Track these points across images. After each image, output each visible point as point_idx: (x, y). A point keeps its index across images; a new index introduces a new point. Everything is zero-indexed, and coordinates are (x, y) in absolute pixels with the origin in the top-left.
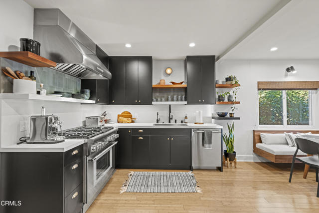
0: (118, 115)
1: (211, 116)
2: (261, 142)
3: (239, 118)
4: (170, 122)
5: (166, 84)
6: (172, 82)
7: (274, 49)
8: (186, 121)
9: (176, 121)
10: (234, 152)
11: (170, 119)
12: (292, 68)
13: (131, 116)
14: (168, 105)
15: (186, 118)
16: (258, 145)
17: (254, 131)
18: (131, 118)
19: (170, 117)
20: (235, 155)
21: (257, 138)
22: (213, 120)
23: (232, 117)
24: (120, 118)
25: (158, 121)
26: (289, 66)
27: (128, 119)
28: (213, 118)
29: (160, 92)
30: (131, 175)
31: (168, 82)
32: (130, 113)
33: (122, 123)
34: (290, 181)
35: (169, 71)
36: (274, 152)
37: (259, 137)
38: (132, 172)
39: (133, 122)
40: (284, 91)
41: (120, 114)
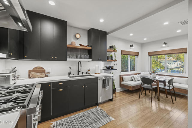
0: (29, 71)
1: (102, 68)
2: (123, 81)
3: (116, 69)
4: (78, 74)
5: (76, 45)
6: (80, 45)
7: (131, 35)
8: (89, 72)
9: (83, 72)
10: (115, 88)
11: (79, 71)
12: (132, 45)
13: (45, 70)
14: (77, 61)
15: (89, 70)
16: (122, 83)
17: (120, 75)
18: (45, 73)
19: (78, 70)
20: (116, 90)
21: (121, 79)
22: (103, 71)
23: (112, 69)
24: (32, 73)
25: (69, 74)
26: (131, 45)
27: (41, 74)
28: (103, 69)
29: (70, 51)
30: (54, 126)
31: (77, 44)
32: (43, 68)
33: (35, 78)
34: (139, 98)
35: (78, 36)
36: (131, 85)
37: (122, 78)
38: (54, 123)
39: (46, 76)
40: (129, 56)
41: (32, 69)
